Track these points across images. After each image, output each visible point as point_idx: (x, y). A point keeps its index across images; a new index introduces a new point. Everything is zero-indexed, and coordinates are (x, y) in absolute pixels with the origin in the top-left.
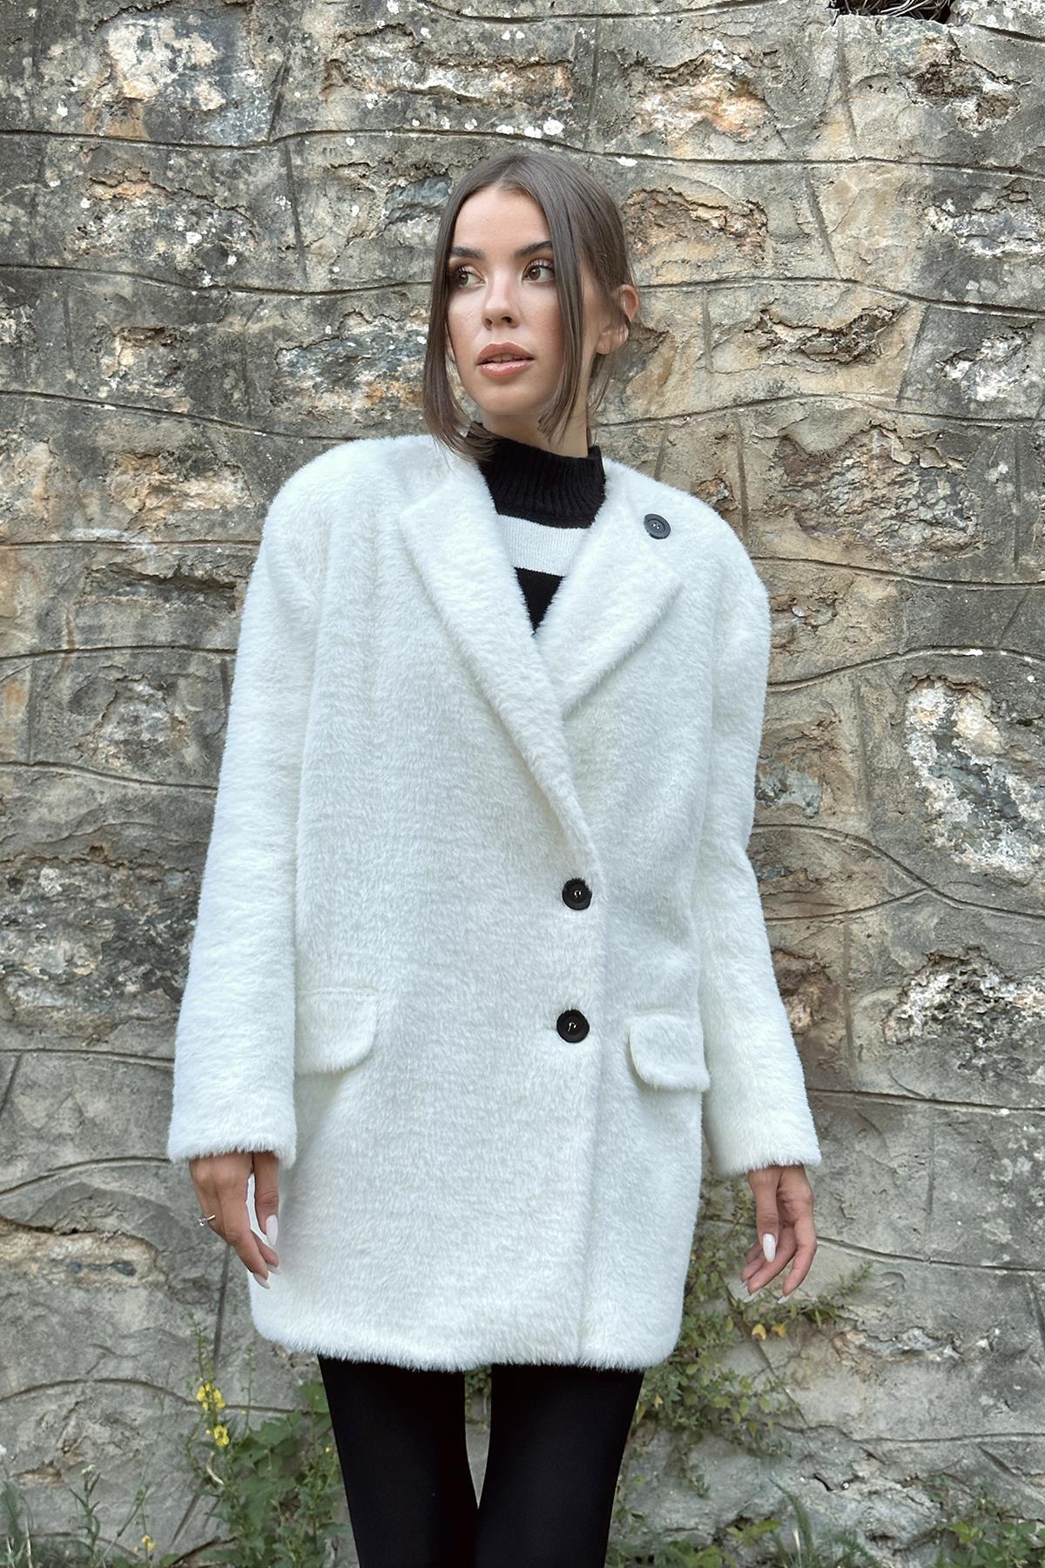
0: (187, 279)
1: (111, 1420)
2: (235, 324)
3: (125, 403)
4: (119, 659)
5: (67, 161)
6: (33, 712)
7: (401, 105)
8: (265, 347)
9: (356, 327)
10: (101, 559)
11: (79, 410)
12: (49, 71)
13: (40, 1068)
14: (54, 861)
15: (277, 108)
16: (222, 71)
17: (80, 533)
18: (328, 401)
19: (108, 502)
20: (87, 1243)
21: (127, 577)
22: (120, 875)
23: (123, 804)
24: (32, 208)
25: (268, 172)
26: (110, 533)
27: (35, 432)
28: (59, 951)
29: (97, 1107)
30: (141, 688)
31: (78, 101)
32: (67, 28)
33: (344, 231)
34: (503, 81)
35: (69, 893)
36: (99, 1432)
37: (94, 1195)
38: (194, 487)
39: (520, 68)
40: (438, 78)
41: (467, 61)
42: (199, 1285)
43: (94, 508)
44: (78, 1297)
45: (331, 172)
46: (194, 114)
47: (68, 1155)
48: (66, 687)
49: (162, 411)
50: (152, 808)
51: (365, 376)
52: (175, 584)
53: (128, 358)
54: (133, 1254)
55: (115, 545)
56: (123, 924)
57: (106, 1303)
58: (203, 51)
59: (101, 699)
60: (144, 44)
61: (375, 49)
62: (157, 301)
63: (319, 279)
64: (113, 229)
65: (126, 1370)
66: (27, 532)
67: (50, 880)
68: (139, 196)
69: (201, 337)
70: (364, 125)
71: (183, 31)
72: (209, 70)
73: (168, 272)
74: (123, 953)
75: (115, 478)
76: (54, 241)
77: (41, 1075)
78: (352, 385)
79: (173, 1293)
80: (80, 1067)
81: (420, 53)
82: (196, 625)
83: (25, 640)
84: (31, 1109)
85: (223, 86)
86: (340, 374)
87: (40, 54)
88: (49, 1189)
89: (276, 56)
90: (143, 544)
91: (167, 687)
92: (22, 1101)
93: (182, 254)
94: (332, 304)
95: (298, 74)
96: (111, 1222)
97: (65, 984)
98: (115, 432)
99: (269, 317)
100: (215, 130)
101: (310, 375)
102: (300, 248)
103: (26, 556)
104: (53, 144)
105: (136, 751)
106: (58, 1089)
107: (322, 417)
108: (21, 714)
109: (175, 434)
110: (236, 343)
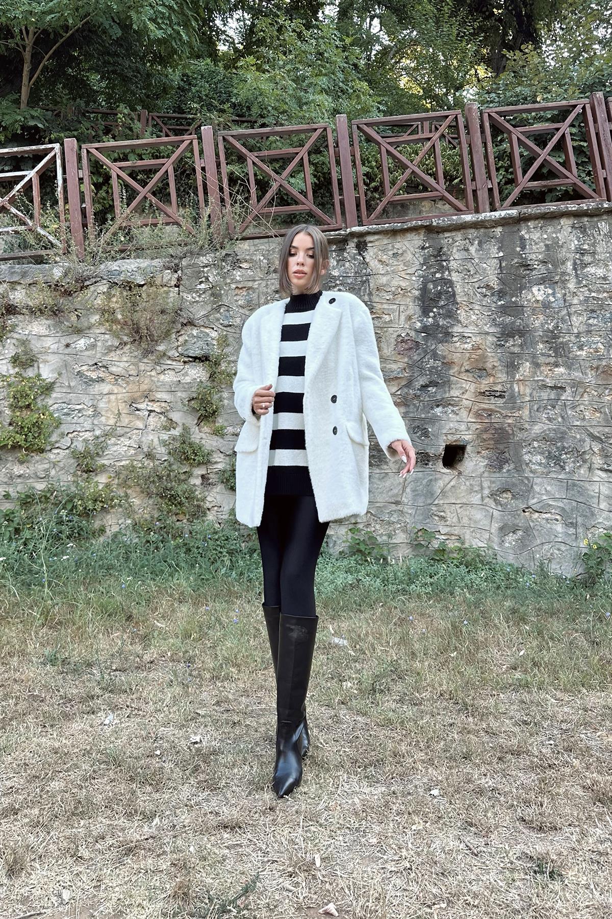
0: (552, 332)
1: (559, 550)
2: (561, 339)
3: (542, 354)
4: (545, 402)
5: (528, 312)
6: (530, 412)
7: (587, 299)
8: (566, 343)
9: (583, 339)
10: (540, 383)
11: (534, 356)
12: (523, 296)
13: (538, 480)
14: (537, 441)
15: (565, 301)
16: (554, 294)
17: (536, 379)
18: (579, 353)
19: (541, 373)
20: (549, 515)
21: (545, 386)
22: (548, 443)
23: (549, 429)
24: (523, 320)
25: (564, 312)
26: (542, 378)
27: (527, 360)
28: (538, 458)
29: (549, 488)
30: (549, 407)
31: (529, 301)
32: (525, 288)
33: (579, 322)
34: (605, 295)
35: (539, 447)
36: (557, 552)
37: (550, 505)
38: (556, 369)
39: (608, 292)
40: (593, 294)
41: (598, 291)
42: (571, 523)
43: (538, 374)
44: (549, 525)
45: (575, 312)
46: (550, 302)
47: (545, 497)
48: (535, 407)
49: (550, 356)
50: (554, 430)
51: (585, 348)
52: (555, 387)
53: (541, 346)
54: (558, 517)
55: (543, 381)
56: (550, 453)
57: (554, 527)
58: (550, 291)
59: (542, 410)
60: (539, 290)
61: (581, 290)
62: (547, 336)
63: (576, 331)
64: (537, 324)
65: (560, 540)
66: (526, 379)
67: (536, 444)
68: (541, 317)
69: (555, 342)
70: (581, 303)
71: (546, 288)
72: (551, 294)
73: (548, 330)
74: (550, 458)
75: (542, 368)
76: (528, 326)
77: (538, 482)
78: (583, 350)
79: (566, 525)
80: (545, 480)
81: (589, 290)
82: (559, 395)
83: (528, 399)
84: (537, 488)
85: (554, 297)
86: (581, 348)
87: (521, 293)
88: (541, 504)
89: (563, 291)
90: (548, 380)
91: (554, 407)
92: (535, 487)
93: (550, 327)
94: (578, 335)
95: (568, 295)
96: (553, 511)
97: (540, 464)
98: (542, 360)
99: (567, 338)
100: (554, 305)
101: (575, 348)
102: (571, 325)
103: (527, 383)
104: (525, 309)
105: (549, 419)
106: (541, 484)
107: (578, 356)
108: (528, 413)
109: (552, 360)
110: (562, 343)
